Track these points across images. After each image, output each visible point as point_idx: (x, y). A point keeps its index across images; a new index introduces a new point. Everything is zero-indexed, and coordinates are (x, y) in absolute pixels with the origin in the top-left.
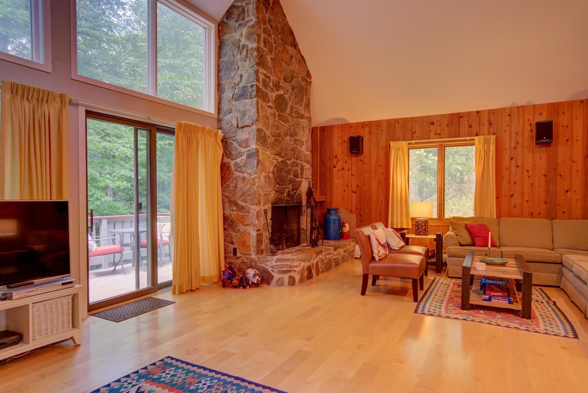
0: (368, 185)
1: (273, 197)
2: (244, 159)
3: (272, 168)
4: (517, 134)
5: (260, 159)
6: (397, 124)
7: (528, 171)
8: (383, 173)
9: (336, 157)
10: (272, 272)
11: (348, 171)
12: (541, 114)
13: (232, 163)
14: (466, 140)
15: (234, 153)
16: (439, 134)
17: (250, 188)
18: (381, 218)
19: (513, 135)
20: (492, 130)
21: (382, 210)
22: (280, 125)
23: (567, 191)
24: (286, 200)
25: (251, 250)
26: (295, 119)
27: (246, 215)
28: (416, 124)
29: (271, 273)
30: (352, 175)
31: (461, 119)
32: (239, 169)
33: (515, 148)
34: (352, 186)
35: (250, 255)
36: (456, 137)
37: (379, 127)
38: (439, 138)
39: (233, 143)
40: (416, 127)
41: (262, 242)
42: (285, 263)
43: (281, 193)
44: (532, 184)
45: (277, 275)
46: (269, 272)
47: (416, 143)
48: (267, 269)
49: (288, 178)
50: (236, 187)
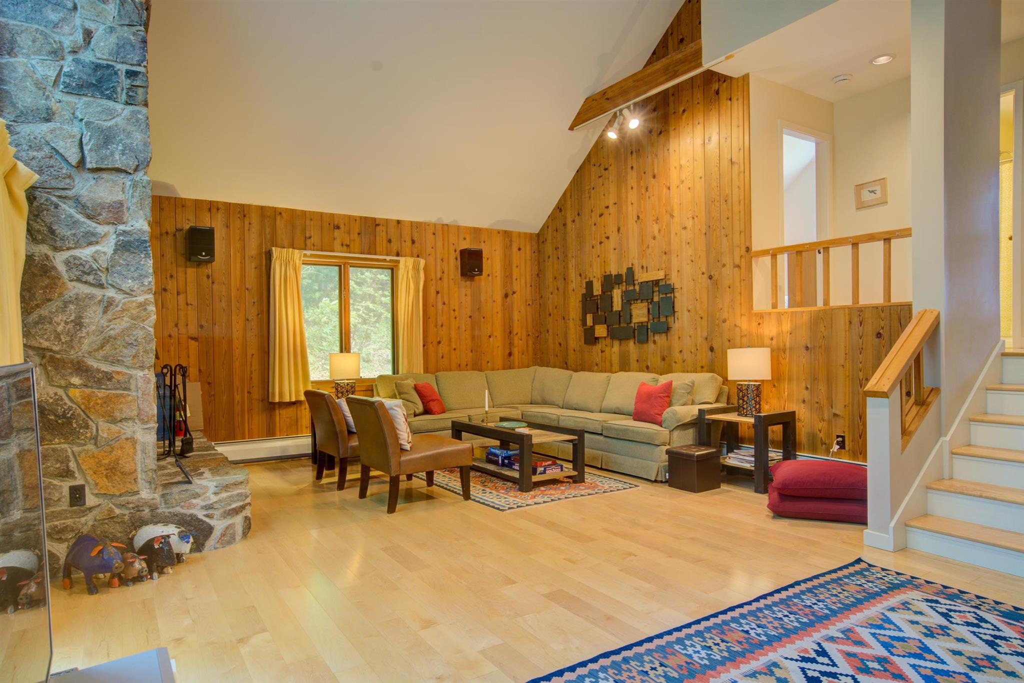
0: (224, 324)
2: (105, 253)
4: (442, 260)
6: (278, 218)
7: (454, 310)
8: (254, 303)
10: (207, 520)
11: (178, 294)
12: (465, 239)
13: (59, 260)
14: (385, 260)
15: (62, 230)
16: (348, 246)
17: (133, 327)
18: (253, 387)
19: (439, 261)
20: (415, 251)
21: (253, 371)
23: (490, 337)
25: (139, 480)
27: (122, 395)
28: (312, 223)
29: (204, 522)
30: (187, 304)
31: (378, 228)
32: (90, 278)
33: (440, 279)
34: (187, 325)
35: (137, 493)
36: (371, 254)
37: (244, 216)
38: (347, 253)
39: (60, 204)
40: (312, 228)
42: (235, 492)
44: (459, 328)
45: (220, 522)
46: (201, 520)
47: (312, 256)
48: (191, 515)
50: (78, 323)
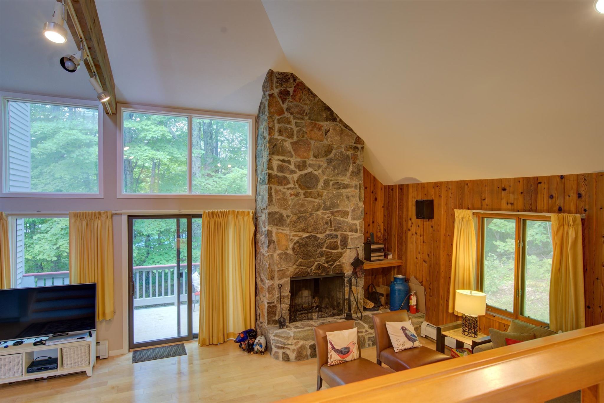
0: (437, 256)
1: (292, 272)
3: (292, 244)
5: (273, 239)
6: (466, 187)
9: (410, 219)
10: (272, 345)
11: (421, 236)
16: (512, 204)
20: (582, 206)
22: (306, 202)
24: (315, 273)
25: (265, 319)
26: (333, 191)
28: (486, 188)
30: (424, 242)
31: (539, 186)
34: (423, 253)
37: (449, 189)
39: (260, 221)
40: (486, 192)
41: (275, 313)
42: (280, 340)
43: (307, 267)
45: (275, 348)
49: (318, 252)
